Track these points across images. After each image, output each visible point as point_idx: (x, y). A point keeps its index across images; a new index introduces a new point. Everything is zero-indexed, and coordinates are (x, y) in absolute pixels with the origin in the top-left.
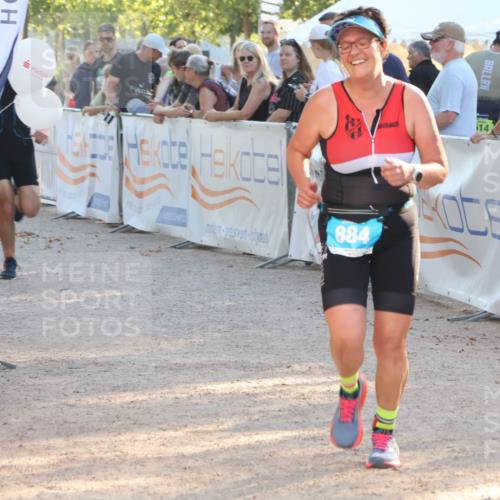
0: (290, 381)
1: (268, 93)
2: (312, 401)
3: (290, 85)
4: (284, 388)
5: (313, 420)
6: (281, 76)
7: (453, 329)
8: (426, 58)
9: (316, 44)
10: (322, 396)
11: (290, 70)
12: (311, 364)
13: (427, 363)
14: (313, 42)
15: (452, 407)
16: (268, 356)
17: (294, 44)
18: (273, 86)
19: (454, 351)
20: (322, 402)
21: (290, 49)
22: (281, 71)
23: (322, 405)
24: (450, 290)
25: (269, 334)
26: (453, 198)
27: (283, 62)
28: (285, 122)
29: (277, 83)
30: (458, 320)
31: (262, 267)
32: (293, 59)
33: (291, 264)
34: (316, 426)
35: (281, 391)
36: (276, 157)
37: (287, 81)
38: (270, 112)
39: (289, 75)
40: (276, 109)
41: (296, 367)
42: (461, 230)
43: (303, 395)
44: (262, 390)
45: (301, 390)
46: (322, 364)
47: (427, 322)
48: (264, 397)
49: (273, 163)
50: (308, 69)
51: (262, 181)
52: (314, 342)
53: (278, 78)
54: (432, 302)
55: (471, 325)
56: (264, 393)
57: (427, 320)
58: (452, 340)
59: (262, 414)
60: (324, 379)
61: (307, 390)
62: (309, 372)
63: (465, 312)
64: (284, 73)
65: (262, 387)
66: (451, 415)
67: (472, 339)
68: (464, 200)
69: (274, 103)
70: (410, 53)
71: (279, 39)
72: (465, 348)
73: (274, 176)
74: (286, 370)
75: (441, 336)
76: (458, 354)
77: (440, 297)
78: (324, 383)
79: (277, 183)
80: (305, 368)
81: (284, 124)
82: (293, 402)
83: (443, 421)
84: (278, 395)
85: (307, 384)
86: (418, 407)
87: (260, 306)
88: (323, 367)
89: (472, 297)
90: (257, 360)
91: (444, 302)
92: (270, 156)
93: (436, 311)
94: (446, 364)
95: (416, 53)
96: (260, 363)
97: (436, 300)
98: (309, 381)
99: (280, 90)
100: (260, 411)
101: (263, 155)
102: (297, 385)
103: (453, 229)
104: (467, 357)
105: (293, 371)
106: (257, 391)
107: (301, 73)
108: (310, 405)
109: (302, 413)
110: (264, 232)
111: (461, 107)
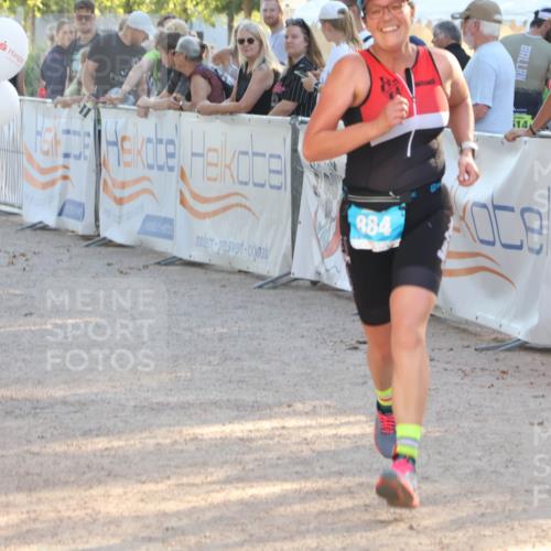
0: (291, 422)
1: (271, 82)
2: (316, 447)
3: (296, 72)
4: (284, 432)
5: (318, 470)
6: (286, 62)
7: (483, 360)
8: (453, 42)
9: (327, 25)
10: (328, 440)
11: (297, 55)
12: (317, 403)
13: (451, 402)
14: (324, 22)
15: (479, 454)
16: (264, 393)
17: (302, 24)
18: (276, 74)
19: (482, 387)
20: (327, 447)
21: (298, 30)
22: (286, 55)
23: (329, 451)
24: (479, 314)
25: (267, 367)
26: (484, 206)
27: (288, 46)
28: (289, 115)
29: (282, 69)
30: (488, 349)
31: (260, 287)
32: (300, 43)
33: (295, 283)
34: (321, 477)
35: (280, 435)
36: (279, 157)
37: (293, 67)
38: (273, 104)
39: (296, 61)
40: (280, 100)
41: (299, 406)
42: (493, 244)
43: (306, 439)
44: (258, 434)
45: (303, 434)
46: (328, 402)
47: (451, 353)
48: (260, 442)
49: (276, 164)
50: (318, 54)
51: (263, 186)
52: (319, 376)
53: (282, 63)
54: (458, 328)
55: (502, 355)
56: (261, 438)
57: (451, 349)
58: (480, 373)
59: (256, 463)
60: (330, 420)
61: (310, 434)
62: (313, 412)
63: (495, 340)
64: (290, 59)
65: (258, 430)
66: (477, 463)
67: (504, 372)
68: (496, 207)
69: (277, 94)
70: (435, 35)
71: (284, 19)
72: (495, 382)
73: (276, 179)
74: (287, 409)
75: (468, 369)
76: (486, 390)
77: (467, 322)
78: (331, 425)
79: (279, 188)
80: (308, 407)
81: (289, 118)
82: (294, 448)
83: (468, 471)
84: (276, 439)
85: (310, 427)
86: (440, 453)
87: (258, 333)
88: (329, 407)
89: (504, 322)
90: (253, 398)
91: (470, 328)
92: (271, 156)
93: (462, 339)
94: (472, 403)
95: (442, 36)
96: (257, 402)
97: (462, 326)
98: (314, 423)
99: (285, 78)
100: (256, 460)
101: (263, 155)
102: (299, 428)
103: (482, 242)
104: (497, 393)
105: (294, 411)
106: (253, 435)
107: (309, 59)
108: (313, 451)
109: (305, 462)
110: (264, 246)
111: (494, 99)
